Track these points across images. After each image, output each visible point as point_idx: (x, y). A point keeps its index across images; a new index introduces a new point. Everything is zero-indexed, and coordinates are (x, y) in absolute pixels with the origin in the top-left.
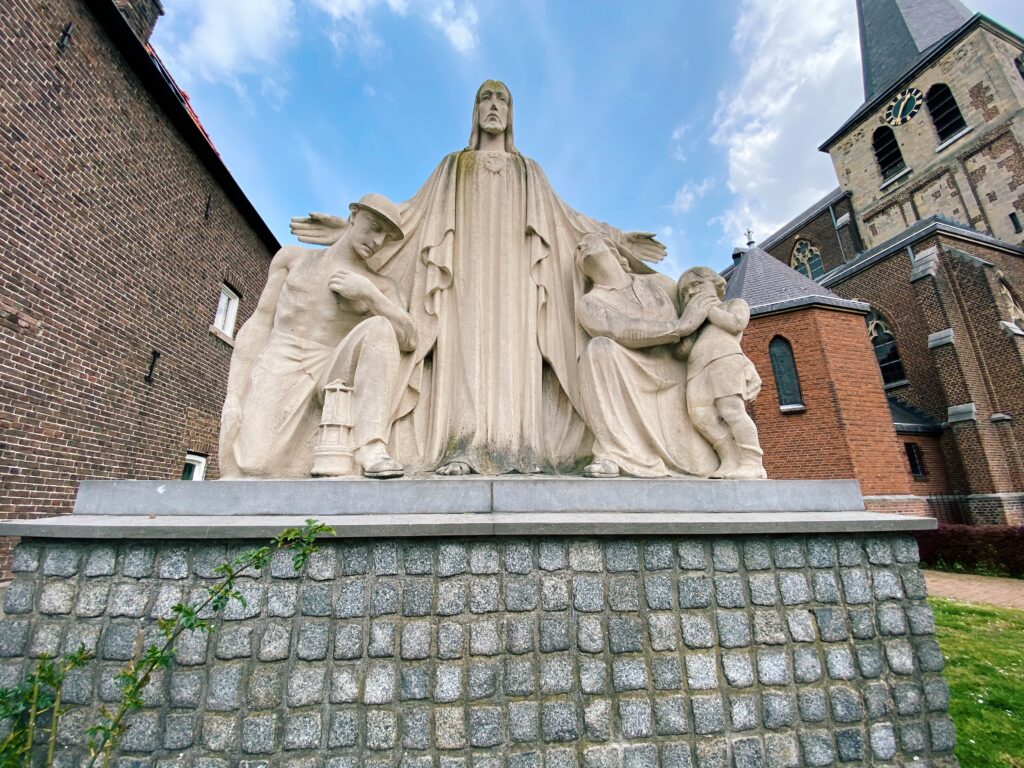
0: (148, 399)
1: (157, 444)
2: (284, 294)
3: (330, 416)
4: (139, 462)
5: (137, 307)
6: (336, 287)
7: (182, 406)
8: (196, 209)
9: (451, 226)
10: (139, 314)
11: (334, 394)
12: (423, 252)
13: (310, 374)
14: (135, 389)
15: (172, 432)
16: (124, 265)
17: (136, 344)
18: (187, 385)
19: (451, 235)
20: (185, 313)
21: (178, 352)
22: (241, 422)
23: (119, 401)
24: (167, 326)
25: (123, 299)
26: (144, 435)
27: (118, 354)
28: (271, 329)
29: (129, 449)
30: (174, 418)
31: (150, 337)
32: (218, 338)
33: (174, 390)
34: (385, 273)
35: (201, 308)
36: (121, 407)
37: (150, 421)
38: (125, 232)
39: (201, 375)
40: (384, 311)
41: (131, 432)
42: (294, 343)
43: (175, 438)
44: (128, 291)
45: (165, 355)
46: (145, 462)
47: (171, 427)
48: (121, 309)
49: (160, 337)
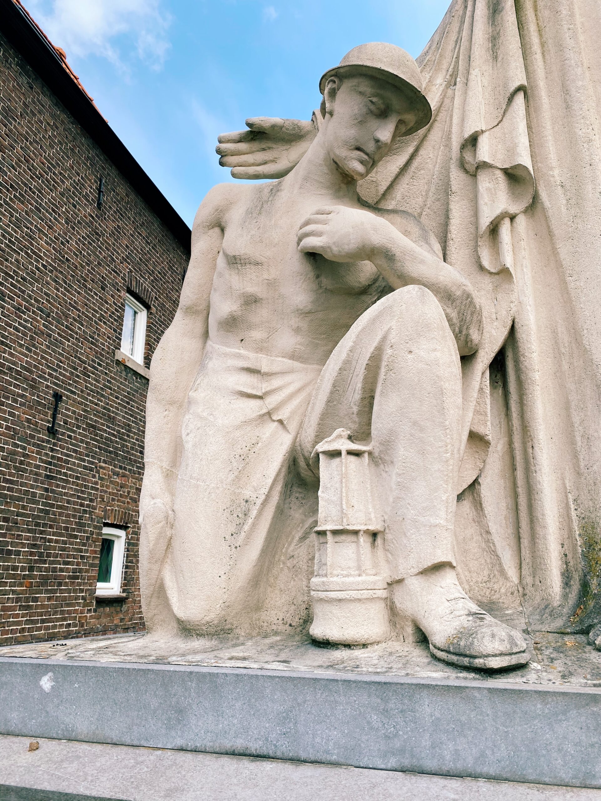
0: (53, 457)
1: (68, 516)
2: (221, 275)
3: (334, 511)
4: (50, 541)
5: (32, 338)
6: (313, 242)
7: (93, 463)
8: (86, 197)
9: (520, 79)
10: (34, 346)
11: (337, 461)
12: (463, 147)
13: (281, 422)
14: (38, 446)
15: (84, 499)
16: (12, 284)
17: (34, 387)
18: (96, 435)
19: (520, 98)
20: (86, 339)
21: (82, 391)
22: (172, 526)
23: (21, 462)
24: (67, 358)
25: (16, 329)
26: (52, 506)
27: (15, 401)
28: (205, 342)
29: (37, 525)
30: (84, 480)
31: (50, 375)
32: (126, 367)
33: (82, 441)
34: (390, 205)
35: (104, 329)
36: (25, 470)
37: (58, 486)
38: (10, 241)
39: (112, 420)
40: (415, 275)
41: (37, 503)
42: (246, 364)
43: (88, 506)
44: (20, 317)
45: (67, 397)
46: (57, 541)
47: (82, 492)
48: (14, 342)
49: (61, 374)
